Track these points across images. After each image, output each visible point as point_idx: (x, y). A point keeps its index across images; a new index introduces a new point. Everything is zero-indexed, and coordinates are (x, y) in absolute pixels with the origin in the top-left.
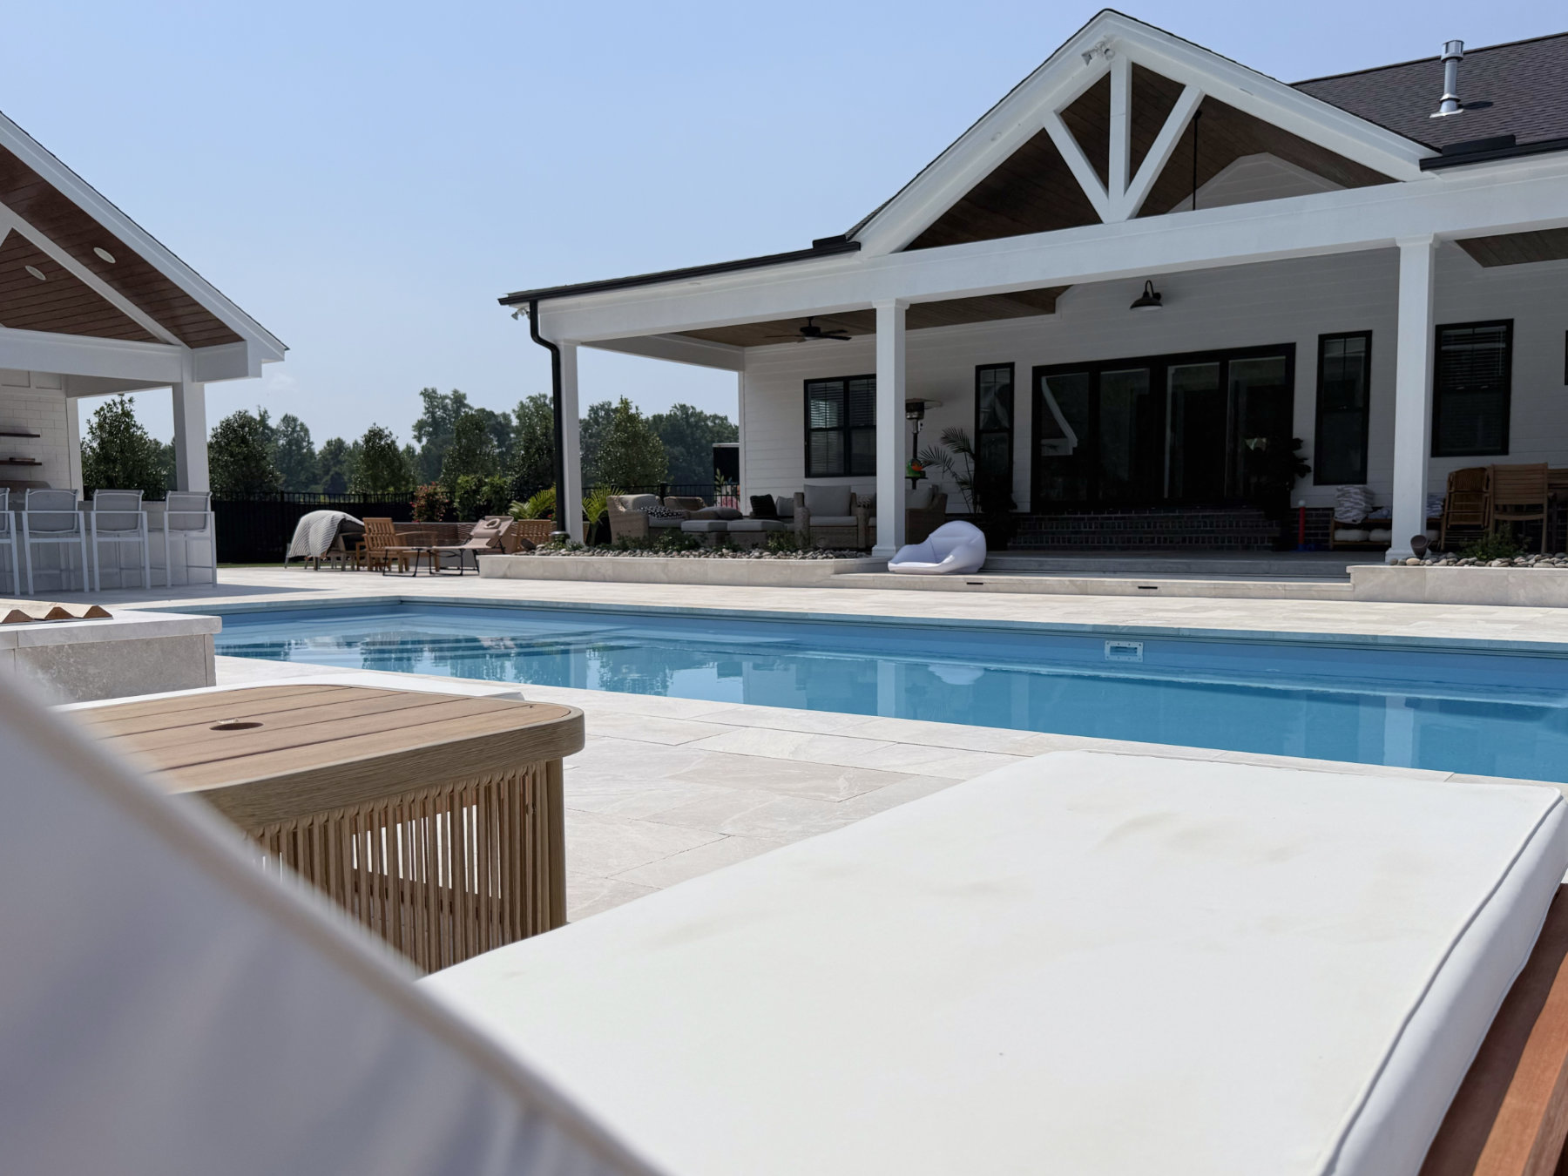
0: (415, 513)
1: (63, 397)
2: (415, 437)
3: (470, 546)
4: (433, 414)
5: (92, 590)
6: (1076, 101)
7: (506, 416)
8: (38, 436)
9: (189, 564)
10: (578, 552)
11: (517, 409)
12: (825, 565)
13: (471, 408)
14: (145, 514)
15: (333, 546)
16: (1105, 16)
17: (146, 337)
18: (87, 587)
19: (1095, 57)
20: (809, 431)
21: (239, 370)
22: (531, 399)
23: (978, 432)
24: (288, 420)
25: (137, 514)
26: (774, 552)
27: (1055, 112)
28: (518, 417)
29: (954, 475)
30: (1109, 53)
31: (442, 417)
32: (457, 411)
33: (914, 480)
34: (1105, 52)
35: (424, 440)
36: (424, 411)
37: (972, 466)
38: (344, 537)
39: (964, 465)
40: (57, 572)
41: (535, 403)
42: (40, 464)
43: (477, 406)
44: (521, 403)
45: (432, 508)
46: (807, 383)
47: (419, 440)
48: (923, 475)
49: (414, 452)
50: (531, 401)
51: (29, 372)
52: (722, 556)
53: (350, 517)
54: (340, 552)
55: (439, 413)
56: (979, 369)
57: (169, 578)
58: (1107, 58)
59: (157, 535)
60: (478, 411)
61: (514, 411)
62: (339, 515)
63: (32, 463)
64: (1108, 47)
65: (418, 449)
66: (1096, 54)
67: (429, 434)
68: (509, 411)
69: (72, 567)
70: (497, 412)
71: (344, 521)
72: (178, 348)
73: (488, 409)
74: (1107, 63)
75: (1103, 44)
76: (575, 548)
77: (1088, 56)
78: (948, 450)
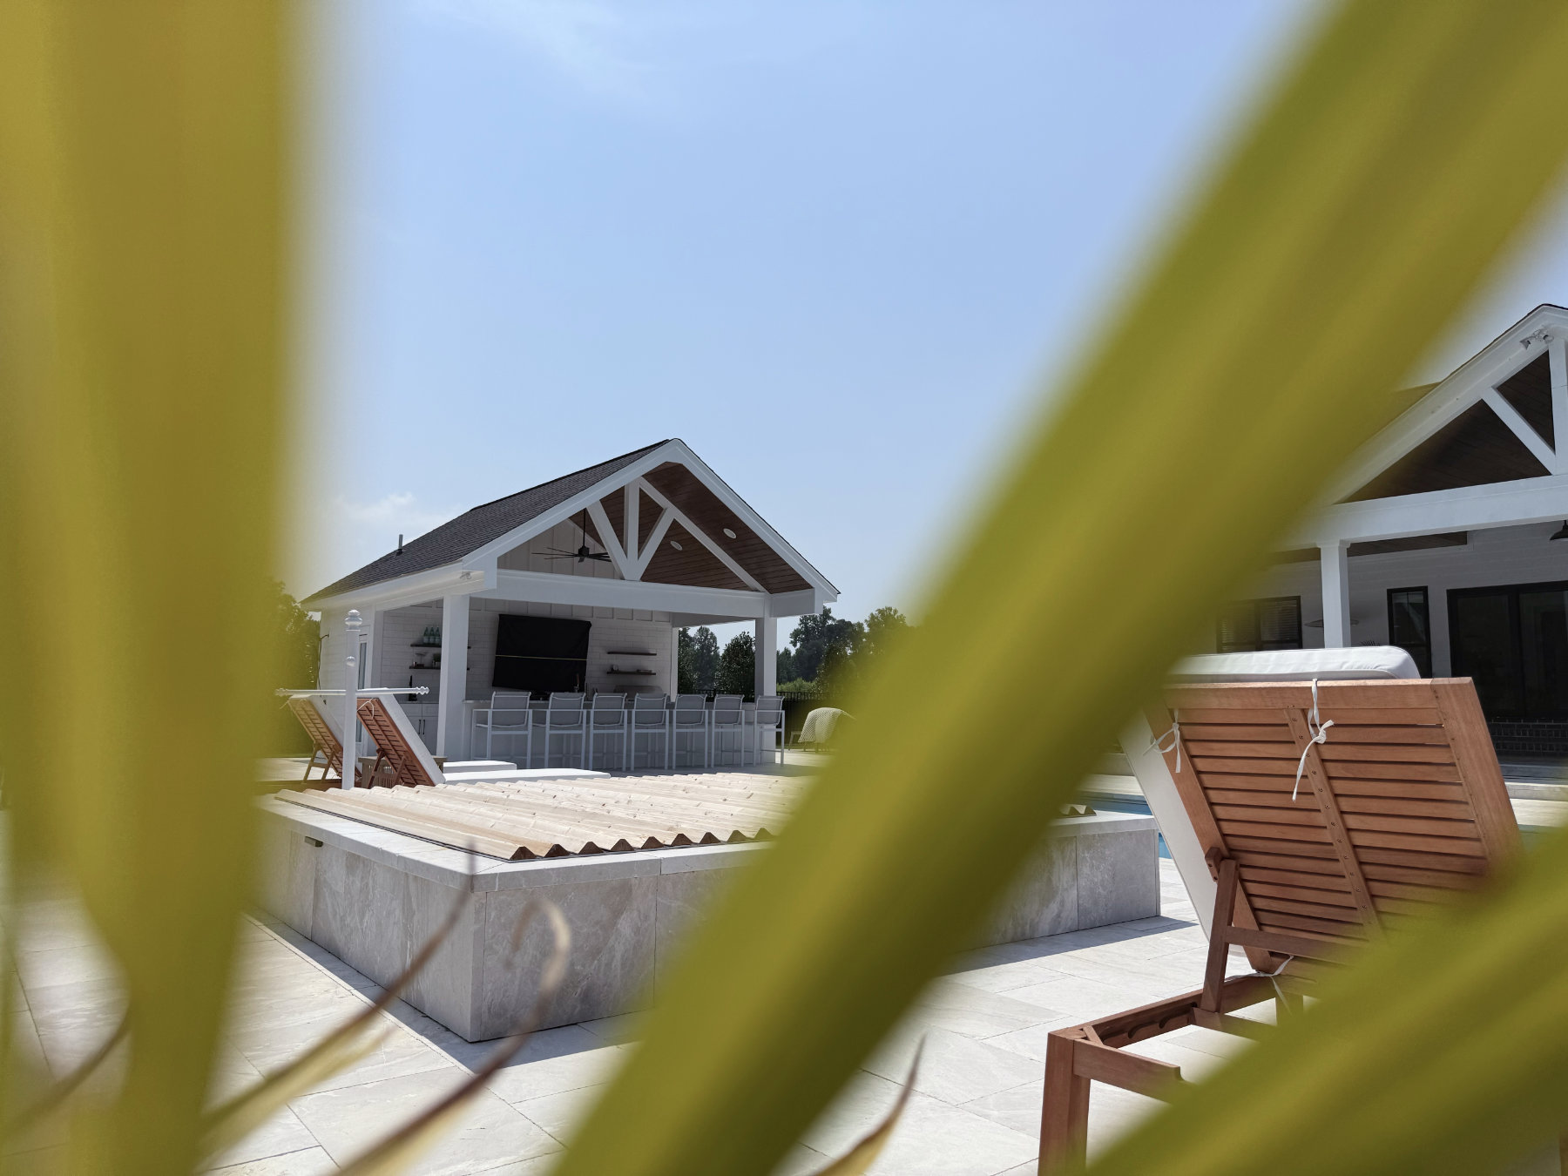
1: (670, 627)
2: (792, 642)
4: (806, 624)
5: (709, 766)
6: (1513, 378)
7: (860, 625)
8: (655, 655)
11: (868, 619)
13: (834, 620)
14: (744, 711)
16: (1543, 310)
18: (706, 766)
19: (1532, 341)
22: (880, 611)
25: (739, 712)
27: (1493, 387)
28: (869, 626)
30: (1548, 338)
31: (813, 628)
32: (824, 621)
34: (1544, 338)
35: (798, 645)
36: (799, 622)
40: (684, 753)
41: (883, 614)
42: (655, 674)
43: (838, 618)
44: (872, 614)
47: (795, 645)
49: (790, 654)
50: (879, 613)
51: (633, 610)
53: (845, 713)
55: (810, 624)
56: (1391, 592)
57: (743, 760)
58: (1546, 343)
59: (750, 727)
60: (838, 621)
61: (866, 621)
62: (838, 711)
63: (650, 673)
64: (1545, 333)
65: (793, 651)
66: (1534, 340)
67: (802, 640)
68: (862, 621)
69: (693, 749)
70: (854, 621)
72: (763, 594)
73: (846, 620)
74: (1546, 345)
75: (1541, 331)
77: (1526, 343)
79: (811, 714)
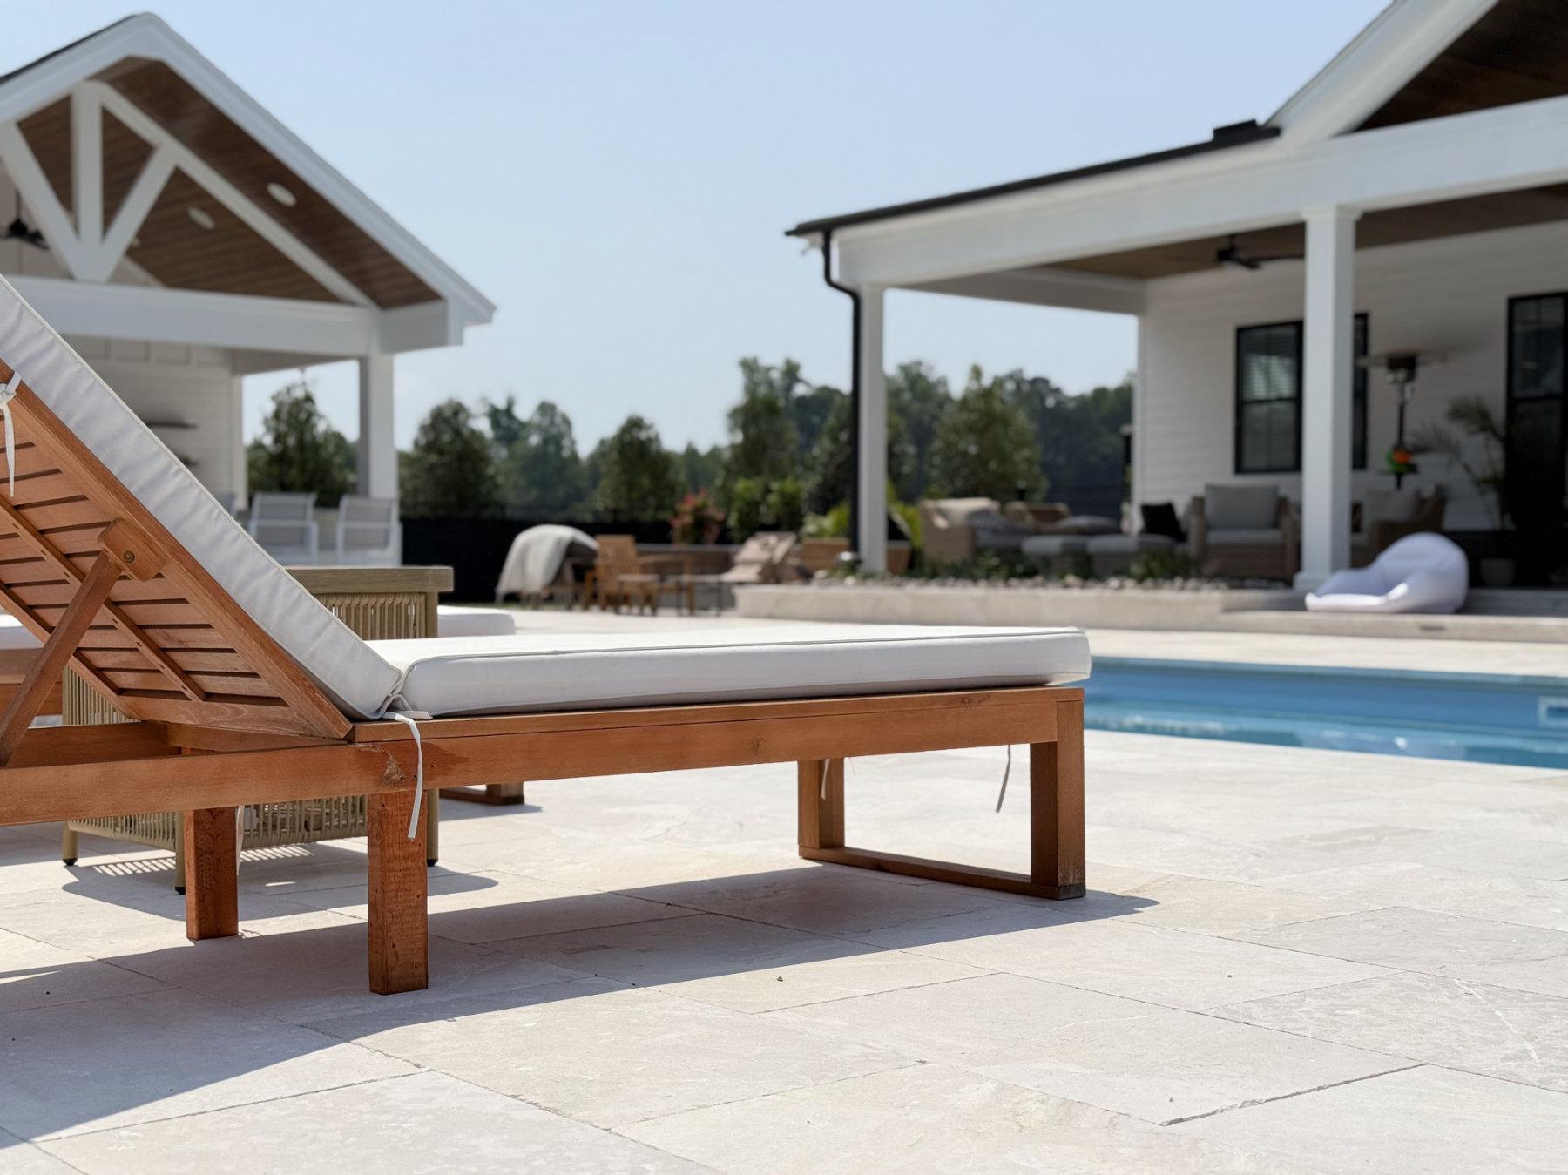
0: (676, 534)
1: (224, 375)
2: (726, 430)
3: (729, 577)
4: (754, 394)
8: (196, 427)
10: (870, 582)
12: (1211, 597)
13: (808, 383)
14: (315, 525)
15: (558, 578)
20: (1242, 404)
21: (437, 337)
23: (1512, 402)
24: (546, 409)
25: (306, 525)
26: (1140, 580)
29: (1467, 468)
31: (766, 398)
32: (788, 389)
33: (1399, 476)
35: (739, 433)
36: (743, 390)
37: (1497, 453)
38: (572, 565)
39: (1486, 455)
45: (700, 527)
46: (1241, 332)
47: (731, 433)
48: (1413, 469)
52: (1067, 586)
54: (567, 585)
56: (1513, 302)
62: (566, 533)
67: (746, 425)
71: (574, 541)
72: (366, 311)
76: (869, 576)
78: (1457, 432)
79: (522, 539)
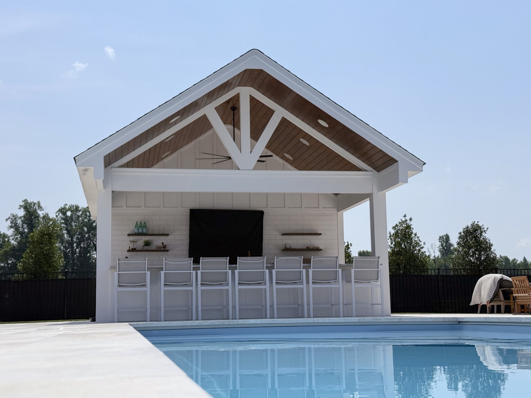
1: (336, 211)
8: (321, 234)
9: (373, 303)
15: (496, 297)
17: (353, 168)
25: (336, 271)
38: (502, 291)
42: (322, 250)
53: (506, 277)
54: (501, 301)
62: (499, 276)
63: (318, 249)
71: (501, 280)
72: (371, 173)
